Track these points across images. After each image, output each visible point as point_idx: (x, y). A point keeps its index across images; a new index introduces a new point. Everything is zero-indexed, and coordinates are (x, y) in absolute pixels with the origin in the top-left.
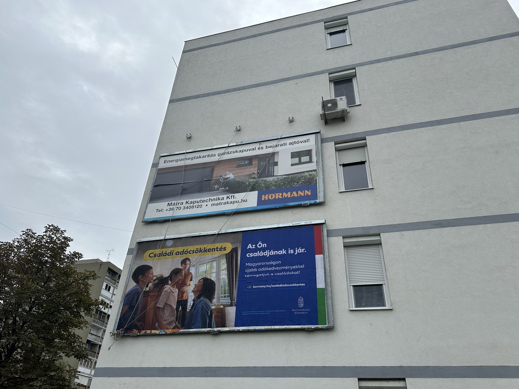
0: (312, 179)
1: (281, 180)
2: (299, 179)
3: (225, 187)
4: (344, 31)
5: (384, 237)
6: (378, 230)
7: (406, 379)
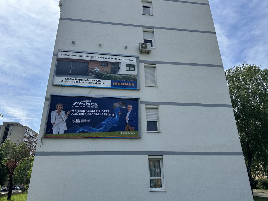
0: (135, 79)
1: (122, 77)
2: (129, 78)
3: (95, 75)
4: (149, 7)
5: (160, 106)
6: (158, 104)
7: (163, 155)
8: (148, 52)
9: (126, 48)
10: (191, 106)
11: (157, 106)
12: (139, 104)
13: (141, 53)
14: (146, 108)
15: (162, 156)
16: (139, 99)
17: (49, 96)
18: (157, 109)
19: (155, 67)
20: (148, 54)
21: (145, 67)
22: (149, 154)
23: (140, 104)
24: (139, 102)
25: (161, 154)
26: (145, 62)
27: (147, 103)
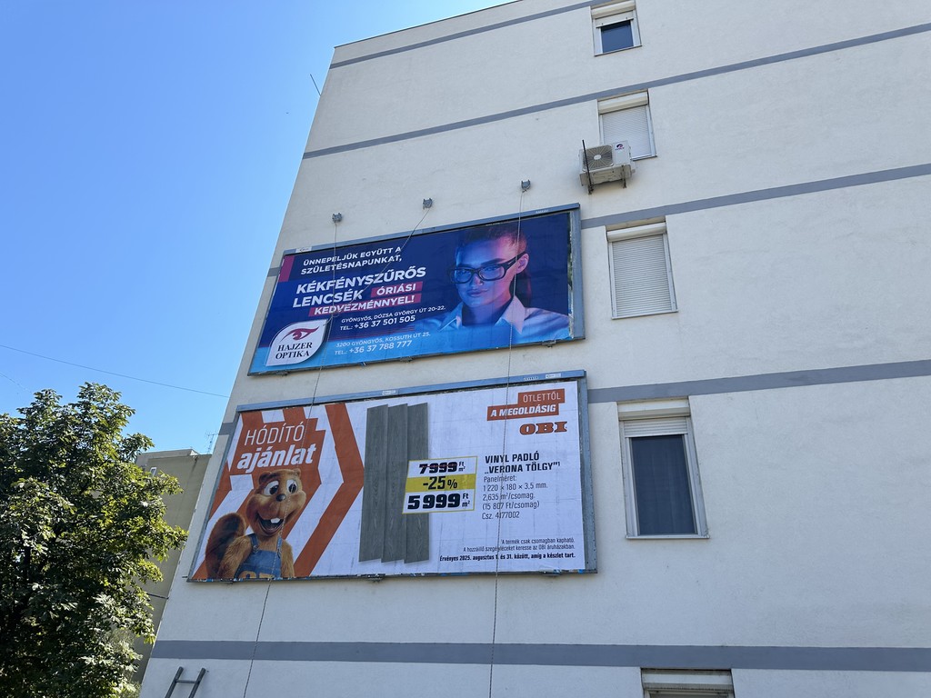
4: (627, 23)
5: (696, 401)
6: (683, 391)
7: (733, 670)
9: (526, 186)
10: (884, 381)
11: (681, 405)
12: (585, 404)
13: (590, 193)
14: (623, 419)
15: (729, 671)
16: (583, 381)
18: (687, 416)
19: (662, 233)
20: (625, 186)
21: (612, 241)
22: (647, 659)
23: (589, 402)
24: (583, 394)
25: (724, 660)
26: (610, 222)
27: (622, 395)
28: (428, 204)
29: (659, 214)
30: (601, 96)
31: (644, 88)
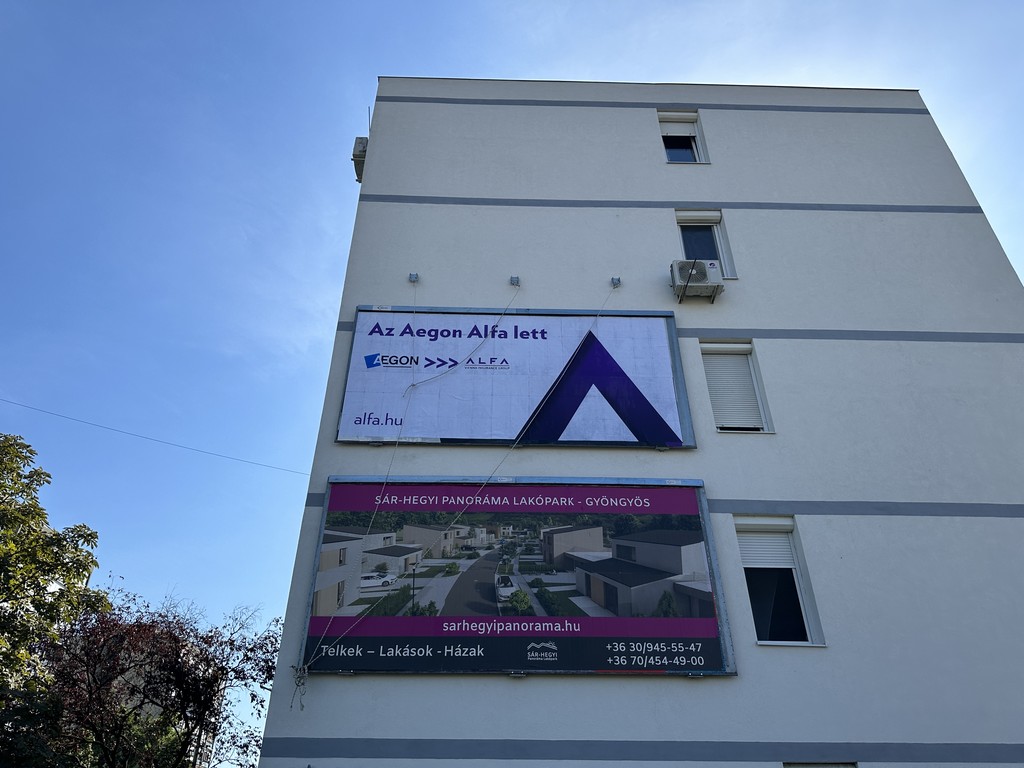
5: (802, 521)
6: (790, 509)
7: (858, 764)
8: (711, 296)
11: (785, 522)
12: (706, 512)
13: (680, 302)
14: (740, 531)
15: (854, 764)
16: (701, 490)
17: (322, 489)
18: (789, 532)
19: (748, 353)
20: (712, 302)
21: (705, 353)
22: (790, 755)
23: (711, 510)
24: (705, 505)
25: (850, 756)
26: (705, 335)
27: (739, 508)
28: (515, 282)
29: (747, 336)
30: (679, 206)
31: (717, 207)
